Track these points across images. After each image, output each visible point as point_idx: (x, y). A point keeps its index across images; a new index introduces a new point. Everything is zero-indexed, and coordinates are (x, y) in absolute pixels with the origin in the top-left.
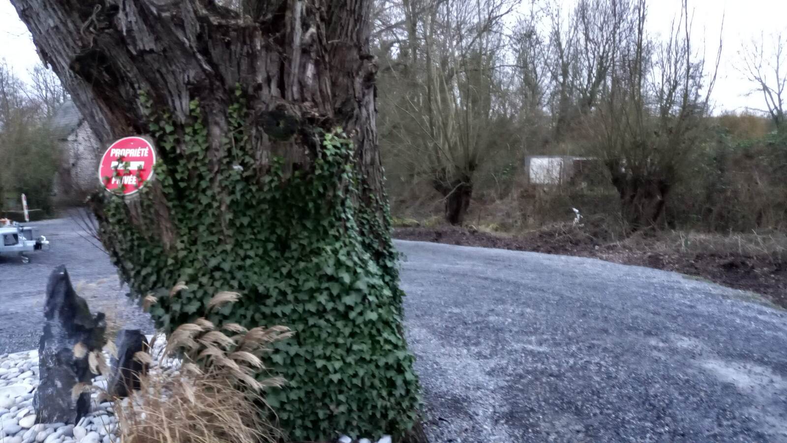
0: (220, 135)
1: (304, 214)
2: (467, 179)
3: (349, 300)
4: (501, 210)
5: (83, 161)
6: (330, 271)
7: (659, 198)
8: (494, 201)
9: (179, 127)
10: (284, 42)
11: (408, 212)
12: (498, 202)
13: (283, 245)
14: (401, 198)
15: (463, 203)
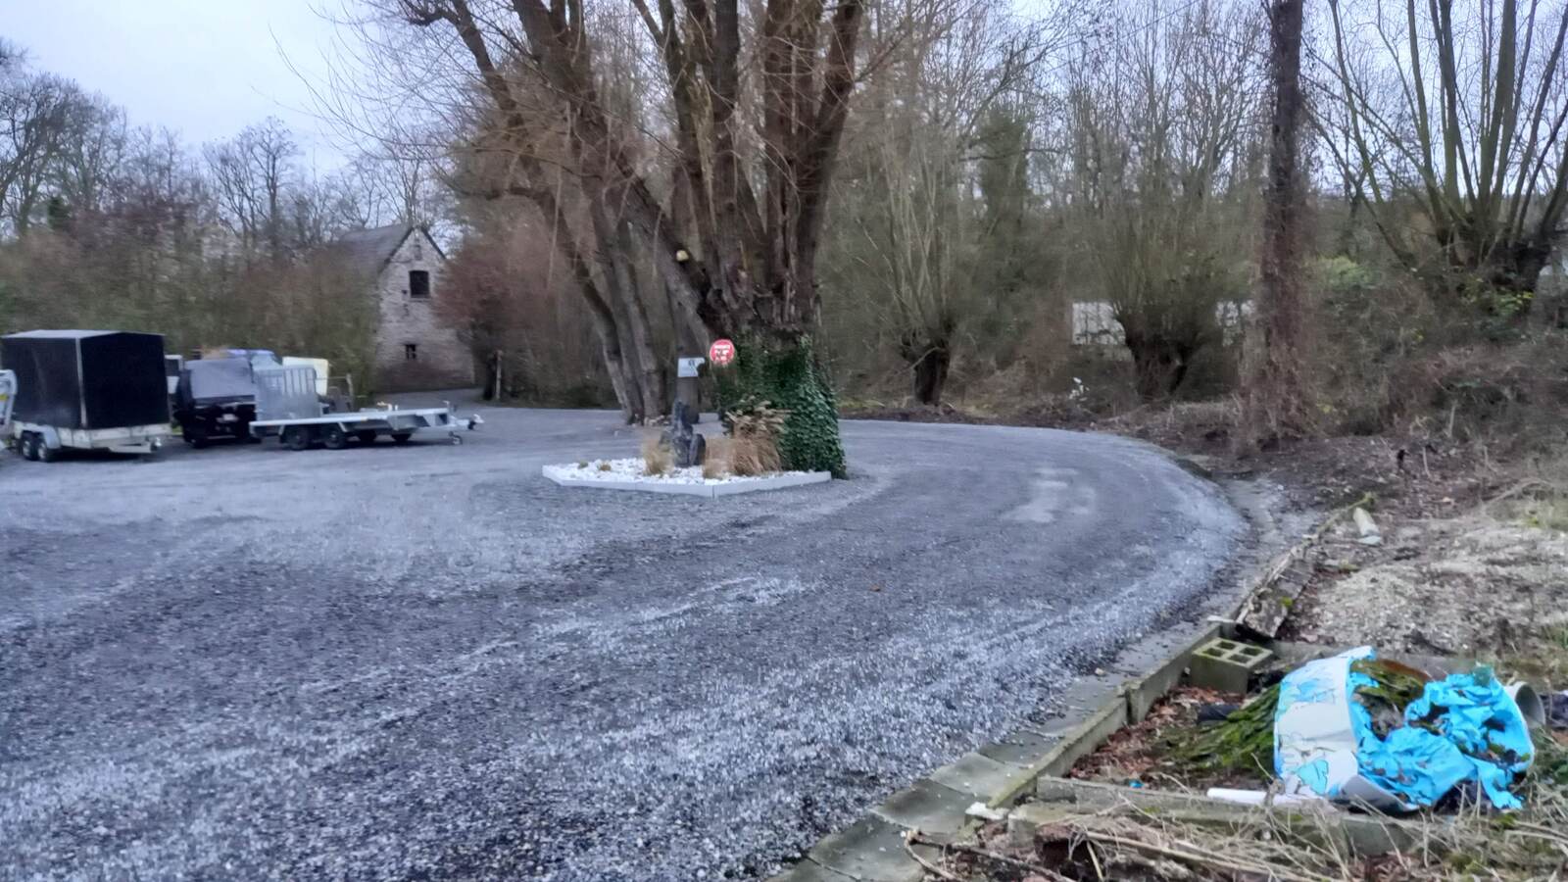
0: (758, 339)
1: (792, 371)
2: (943, 344)
3: (811, 409)
4: (1002, 385)
5: (388, 325)
6: (802, 395)
7: (1178, 363)
8: (992, 372)
9: (742, 336)
10: (783, 298)
11: (870, 391)
12: (998, 373)
13: (782, 384)
14: (860, 371)
15: (939, 374)
